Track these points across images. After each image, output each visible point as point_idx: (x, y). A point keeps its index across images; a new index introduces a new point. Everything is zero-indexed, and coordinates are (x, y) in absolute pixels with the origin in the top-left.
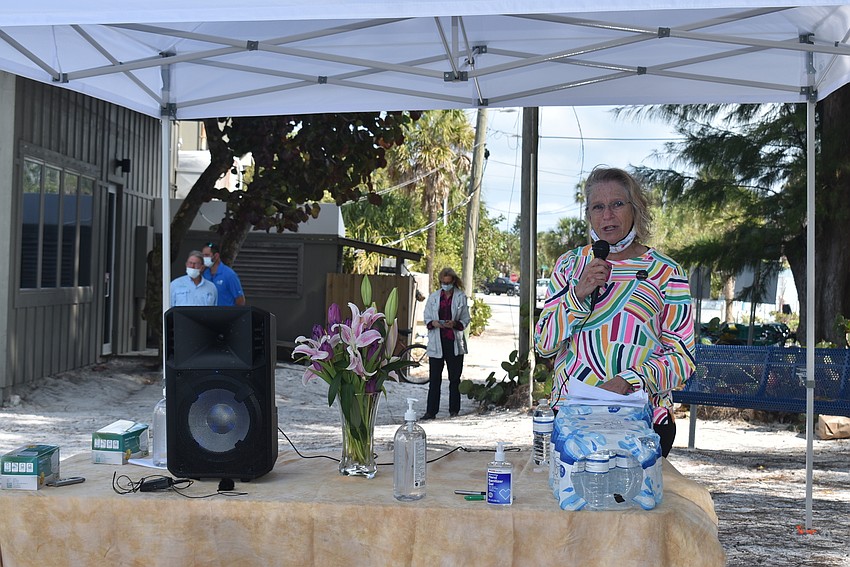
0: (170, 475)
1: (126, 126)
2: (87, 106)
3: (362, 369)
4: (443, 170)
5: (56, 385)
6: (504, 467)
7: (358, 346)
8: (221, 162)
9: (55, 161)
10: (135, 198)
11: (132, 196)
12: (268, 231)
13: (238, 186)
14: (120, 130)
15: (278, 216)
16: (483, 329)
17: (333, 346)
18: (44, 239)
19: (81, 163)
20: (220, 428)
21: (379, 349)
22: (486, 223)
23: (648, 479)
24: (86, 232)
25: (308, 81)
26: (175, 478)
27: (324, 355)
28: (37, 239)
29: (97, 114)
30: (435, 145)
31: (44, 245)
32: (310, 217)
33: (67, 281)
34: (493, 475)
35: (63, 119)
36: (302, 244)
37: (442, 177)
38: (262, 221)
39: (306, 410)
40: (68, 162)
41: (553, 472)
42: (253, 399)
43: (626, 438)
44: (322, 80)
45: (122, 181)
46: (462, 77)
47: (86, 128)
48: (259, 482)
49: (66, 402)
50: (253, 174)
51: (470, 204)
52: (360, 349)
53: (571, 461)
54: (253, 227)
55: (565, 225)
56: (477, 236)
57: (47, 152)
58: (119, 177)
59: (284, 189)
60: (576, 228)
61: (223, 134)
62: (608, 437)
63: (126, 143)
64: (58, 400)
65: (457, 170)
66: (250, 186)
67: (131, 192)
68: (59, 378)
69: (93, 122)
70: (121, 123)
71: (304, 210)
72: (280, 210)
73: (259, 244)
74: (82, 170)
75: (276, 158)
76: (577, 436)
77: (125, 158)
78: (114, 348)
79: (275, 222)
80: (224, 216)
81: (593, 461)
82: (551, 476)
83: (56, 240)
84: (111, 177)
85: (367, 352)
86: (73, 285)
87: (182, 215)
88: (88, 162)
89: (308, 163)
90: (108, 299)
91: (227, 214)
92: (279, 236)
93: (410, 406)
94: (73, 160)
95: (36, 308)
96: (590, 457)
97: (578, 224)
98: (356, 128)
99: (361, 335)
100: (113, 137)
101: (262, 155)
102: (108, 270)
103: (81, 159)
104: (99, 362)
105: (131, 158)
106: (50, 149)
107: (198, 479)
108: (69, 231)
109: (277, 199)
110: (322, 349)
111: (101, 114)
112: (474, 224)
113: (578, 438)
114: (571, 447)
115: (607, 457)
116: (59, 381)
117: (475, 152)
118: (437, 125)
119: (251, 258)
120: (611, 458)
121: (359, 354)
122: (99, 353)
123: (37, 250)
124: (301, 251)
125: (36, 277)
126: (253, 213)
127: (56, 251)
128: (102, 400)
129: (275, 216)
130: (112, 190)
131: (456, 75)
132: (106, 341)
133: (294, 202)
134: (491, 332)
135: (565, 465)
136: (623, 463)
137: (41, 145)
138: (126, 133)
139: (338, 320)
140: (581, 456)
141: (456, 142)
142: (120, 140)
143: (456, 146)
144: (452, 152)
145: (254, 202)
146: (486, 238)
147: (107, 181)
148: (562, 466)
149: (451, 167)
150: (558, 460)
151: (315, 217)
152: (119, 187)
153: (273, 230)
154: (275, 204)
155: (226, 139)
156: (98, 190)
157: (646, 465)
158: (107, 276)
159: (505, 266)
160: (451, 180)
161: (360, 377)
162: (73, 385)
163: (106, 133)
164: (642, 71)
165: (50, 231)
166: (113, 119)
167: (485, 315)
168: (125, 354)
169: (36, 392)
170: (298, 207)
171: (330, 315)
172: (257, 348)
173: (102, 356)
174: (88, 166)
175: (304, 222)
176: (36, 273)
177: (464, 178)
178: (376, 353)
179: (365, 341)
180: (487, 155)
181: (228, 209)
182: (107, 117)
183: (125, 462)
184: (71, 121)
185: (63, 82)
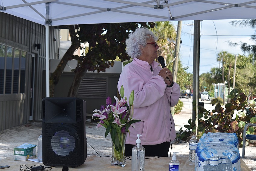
0: (43, 165)
1: (39, 31)
2: (24, 23)
3: (120, 122)
4: (164, 48)
5: (11, 132)
6: (176, 162)
7: (118, 113)
8: (75, 45)
9: (11, 44)
10: (42, 59)
11: (41, 58)
12: (94, 72)
13: (82, 54)
14: (37, 33)
15: (98, 66)
16: (180, 111)
17: (108, 114)
18: (6, 75)
19: (21, 45)
20: (64, 146)
21: (126, 115)
22: (181, 69)
23: (234, 168)
24: (23, 72)
25: (103, 10)
26: (45, 166)
27: (104, 117)
28: (4, 75)
29: (28, 26)
30: (161, 39)
31: (6, 78)
32: (110, 66)
33: (16, 91)
34: (172, 166)
35: (14, 28)
36: (108, 77)
37: (164, 51)
38: (92, 68)
39: (108, 142)
40: (16, 45)
41: (196, 165)
42: (76, 134)
43: (226, 151)
44: (109, 10)
45: (37, 52)
46: (161, 7)
47: (23, 32)
48: (79, 168)
49: (14, 138)
50: (88, 49)
51: (174, 62)
52: (119, 115)
53: (203, 160)
54: (88, 70)
55: (213, 70)
56: (177, 74)
57: (7, 41)
58: (36, 51)
59: (100, 55)
60: (218, 71)
61: (76, 34)
62: (218, 151)
63: (39, 37)
64: (11, 138)
65: (170, 48)
66: (87, 54)
67: (41, 57)
68: (12, 129)
69: (26, 29)
70: (37, 30)
71: (108, 63)
72: (99, 63)
73: (91, 77)
74: (22, 48)
75: (97, 43)
76: (206, 150)
77: (39, 43)
78: (34, 118)
79: (97, 68)
80: (77, 66)
81: (212, 160)
82: (196, 166)
83: (11, 75)
84: (33, 51)
85: (122, 116)
86: (17, 93)
87: (60, 65)
88: (24, 45)
89: (110, 45)
90: (31, 99)
91: (78, 65)
92: (98, 74)
93: (138, 138)
94: (18, 44)
95: (3, 102)
96: (211, 159)
97: (219, 70)
98: (129, 31)
99: (119, 109)
100: (34, 35)
101: (92, 42)
102: (32, 87)
103: (21, 44)
104: (28, 123)
105: (41, 43)
106: (9, 39)
107: (55, 167)
108: (16, 72)
109: (97, 59)
110: (103, 115)
111: (29, 26)
112: (176, 69)
113: (206, 151)
114: (203, 155)
115: (217, 159)
116: (12, 130)
117: (177, 41)
118: (162, 31)
119: (88, 83)
120: (219, 159)
121: (118, 117)
122: (28, 120)
123: (3, 79)
124: (108, 80)
125: (3, 90)
126: (88, 64)
127: (11, 80)
128: (28, 138)
129: (96, 66)
130: (33, 56)
131: (158, 6)
132: (31, 115)
133: (104, 61)
134: (183, 112)
135: (201, 162)
136: (224, 161)
137: (5, 38)
138: (39, 33)
139: (110, 103)
140: (207, 158)
141: (169, 37)
142: (37, 36)
143: (169, 39)
144: (168, 41)
145: (88, 60)
146: (182, 75)
147: (31, 52)
148: (199, 162)
149: (167, 47)
150: (198, 160)
151: (112, 66)
152: (36, 55)
153: (96, 71)
154: (97, 61)
155: (78, 36)
156: (28, 55)
157: (234, 162)
158: (31, 89)
159: (190, 87)
160: (168, 53)
161: (118, 125)
162: (17, 132)
163: (31, 34)
164: (236, 5)
165: (9, 72)
166: (34, 28)
167: (181, 106)
168: (38, 120)
169: (3, 134)
170: (105, 62)
171: (107, 101)
172: (78, 114)
173: (29, 121)
174: (24, 46)
175: (108, 68)
176: (3, 88)
177: (173, 52)
178: (125, 116)
179: (120, 111)
180: (181, 42)
181: (78, 63)
182: (31, 27)
183: (27, 160)
184: (17, 29)
185: (4, 10)
